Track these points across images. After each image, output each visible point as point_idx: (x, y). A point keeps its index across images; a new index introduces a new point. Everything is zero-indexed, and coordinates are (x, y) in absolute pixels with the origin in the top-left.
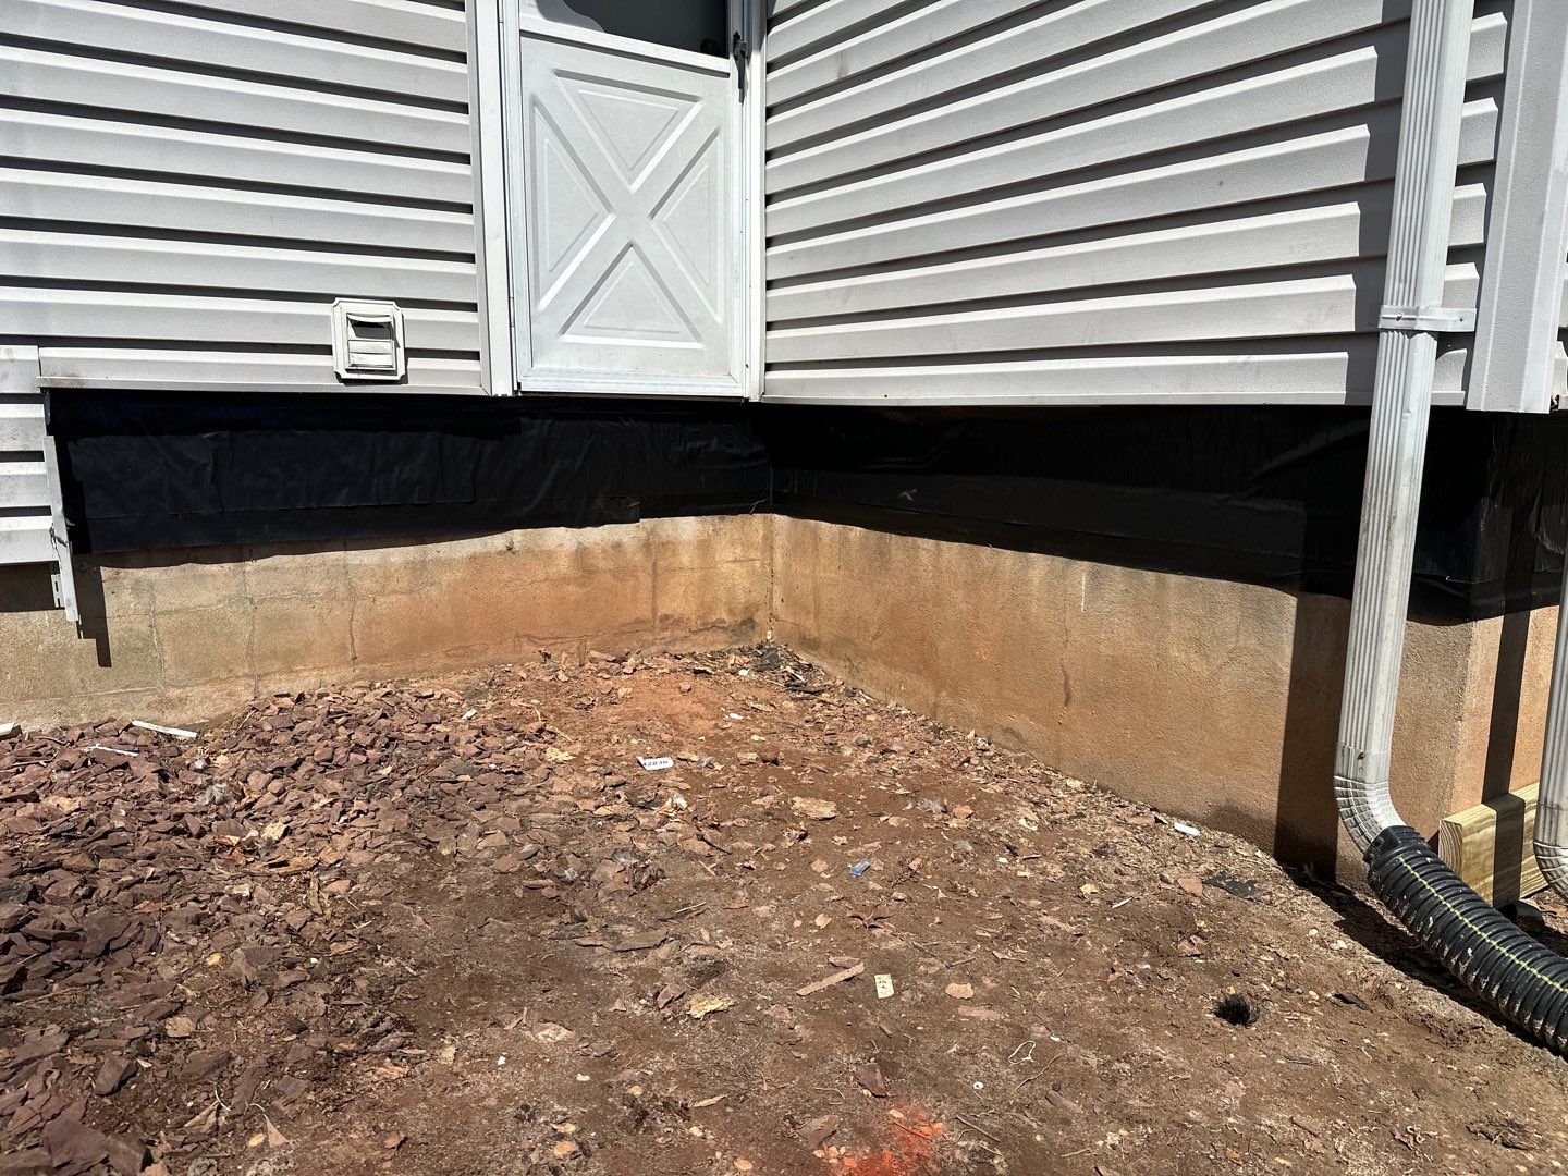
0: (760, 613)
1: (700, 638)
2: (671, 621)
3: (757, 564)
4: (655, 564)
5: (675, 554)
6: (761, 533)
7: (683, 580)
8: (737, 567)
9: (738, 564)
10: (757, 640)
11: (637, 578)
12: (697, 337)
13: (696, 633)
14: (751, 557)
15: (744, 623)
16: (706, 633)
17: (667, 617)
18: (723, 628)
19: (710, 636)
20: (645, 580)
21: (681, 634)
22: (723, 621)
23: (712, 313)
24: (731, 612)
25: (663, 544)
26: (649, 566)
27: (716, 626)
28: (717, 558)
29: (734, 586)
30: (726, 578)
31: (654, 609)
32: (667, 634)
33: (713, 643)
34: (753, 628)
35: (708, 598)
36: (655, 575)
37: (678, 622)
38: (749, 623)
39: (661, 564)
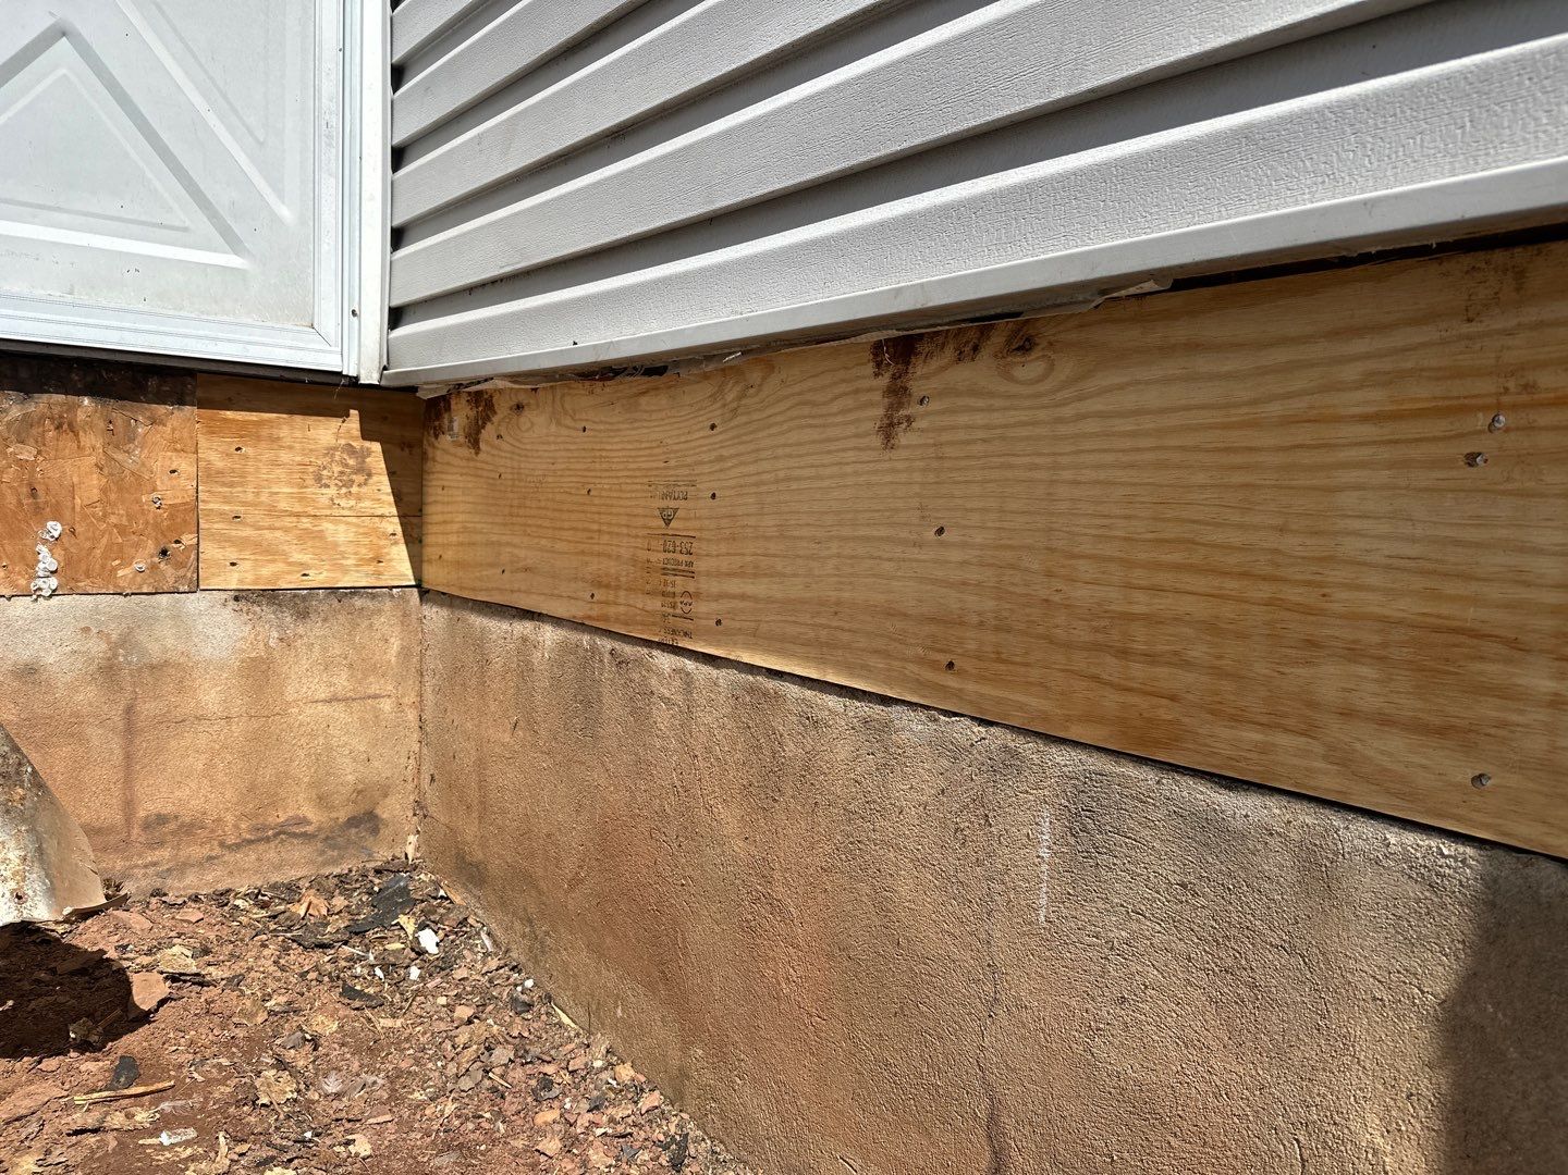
0: (390, 800)
1: (248, 858)
2: (172, 826)
3: (386, 706)
4: (129, 710)
5: (181, 688)
6: (395, 645)
7: (202, 741)
8: (338, 712)
9: (341, 707)
10: (382, 855)
11: (81, 739)
12: (234, 243)
13: (237, 847)
14: (371, 691)
15: (353, 822)
16: (262, 847)
17: (162, 819)
18: (304, 835)
19: (271, 853)
20: (105, 743)
21: (196, 852)
22: (304, 821)
23: (272, 199)
24: (322, 801)
25: (153, 667)
26: (116, 714)
27: (289, 832)
28: (290, 693)
29: (329, 748)
30: (312, 735)
31: (129, 805)
32: (164, 854)
33: (278, 867)
34: (375, 831)
35: (268, 774)
36: (130, 729)
37: (189, 829)
38: (367, 821)
39: (148, 708)
